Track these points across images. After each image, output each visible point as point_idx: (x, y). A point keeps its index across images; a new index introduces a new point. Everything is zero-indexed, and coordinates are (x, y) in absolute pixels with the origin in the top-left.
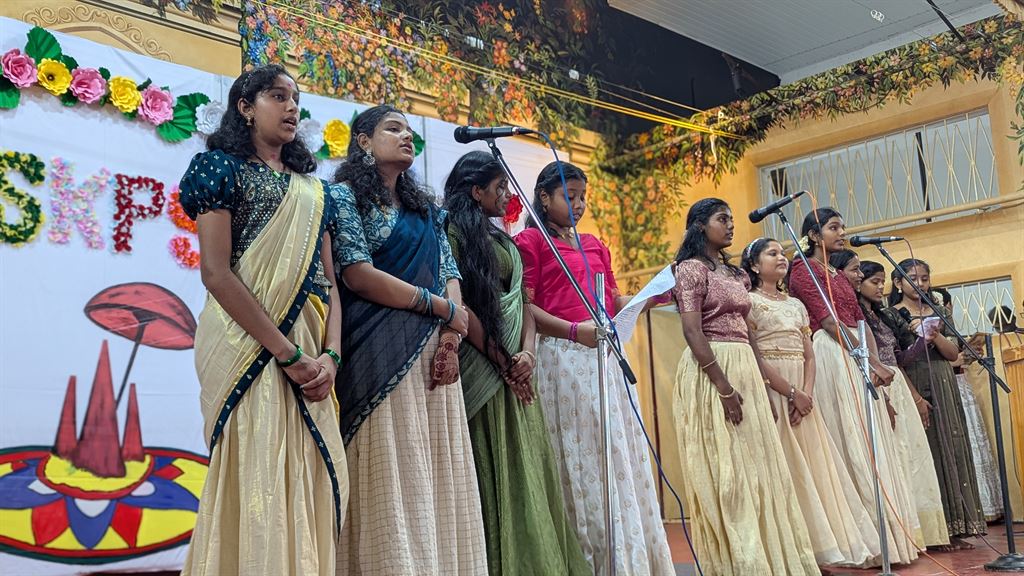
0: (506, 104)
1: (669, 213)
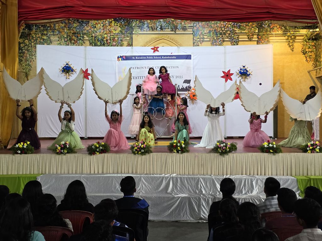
0: (271, 28)
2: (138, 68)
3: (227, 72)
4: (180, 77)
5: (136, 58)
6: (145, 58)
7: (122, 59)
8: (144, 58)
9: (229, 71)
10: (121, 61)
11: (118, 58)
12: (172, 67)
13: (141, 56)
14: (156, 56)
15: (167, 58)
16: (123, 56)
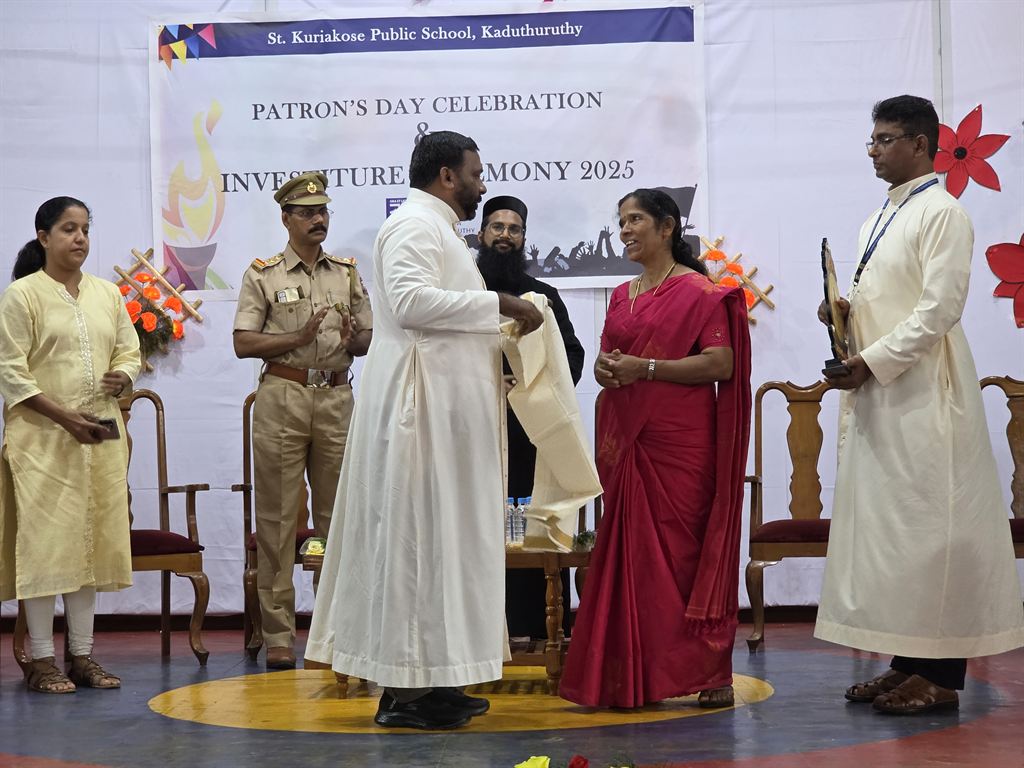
2: (305, 111)
3: (955, 130)
4: (609, 172)
5: (296, 37)
6: (360, 37)
7: (195, 51)
8: (354, 37)
9: (974, 118)
10: (183, 63)
11: (166, 38)
12: (555, 101)
13: (326, 26)
14: (434, 22)
15: (517, 33)
16: (198, 27)
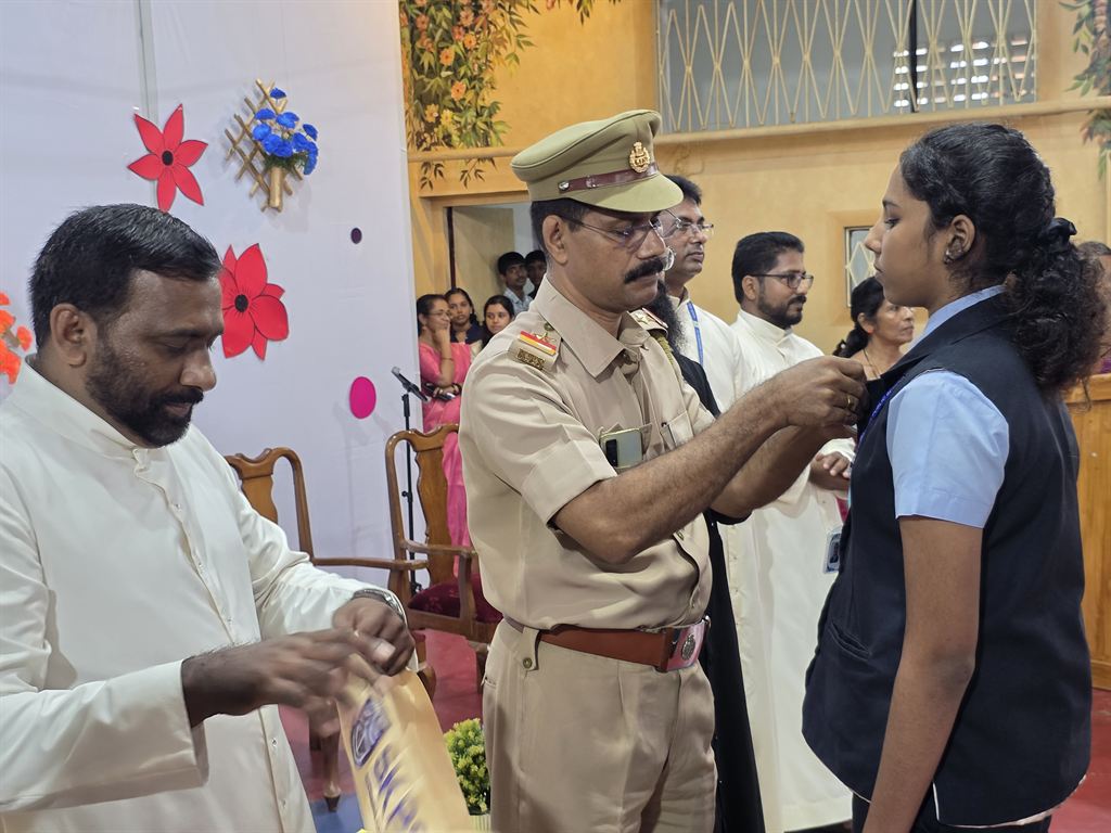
1: (498, 53)
3: (162, 131)
9: (177, 118)
